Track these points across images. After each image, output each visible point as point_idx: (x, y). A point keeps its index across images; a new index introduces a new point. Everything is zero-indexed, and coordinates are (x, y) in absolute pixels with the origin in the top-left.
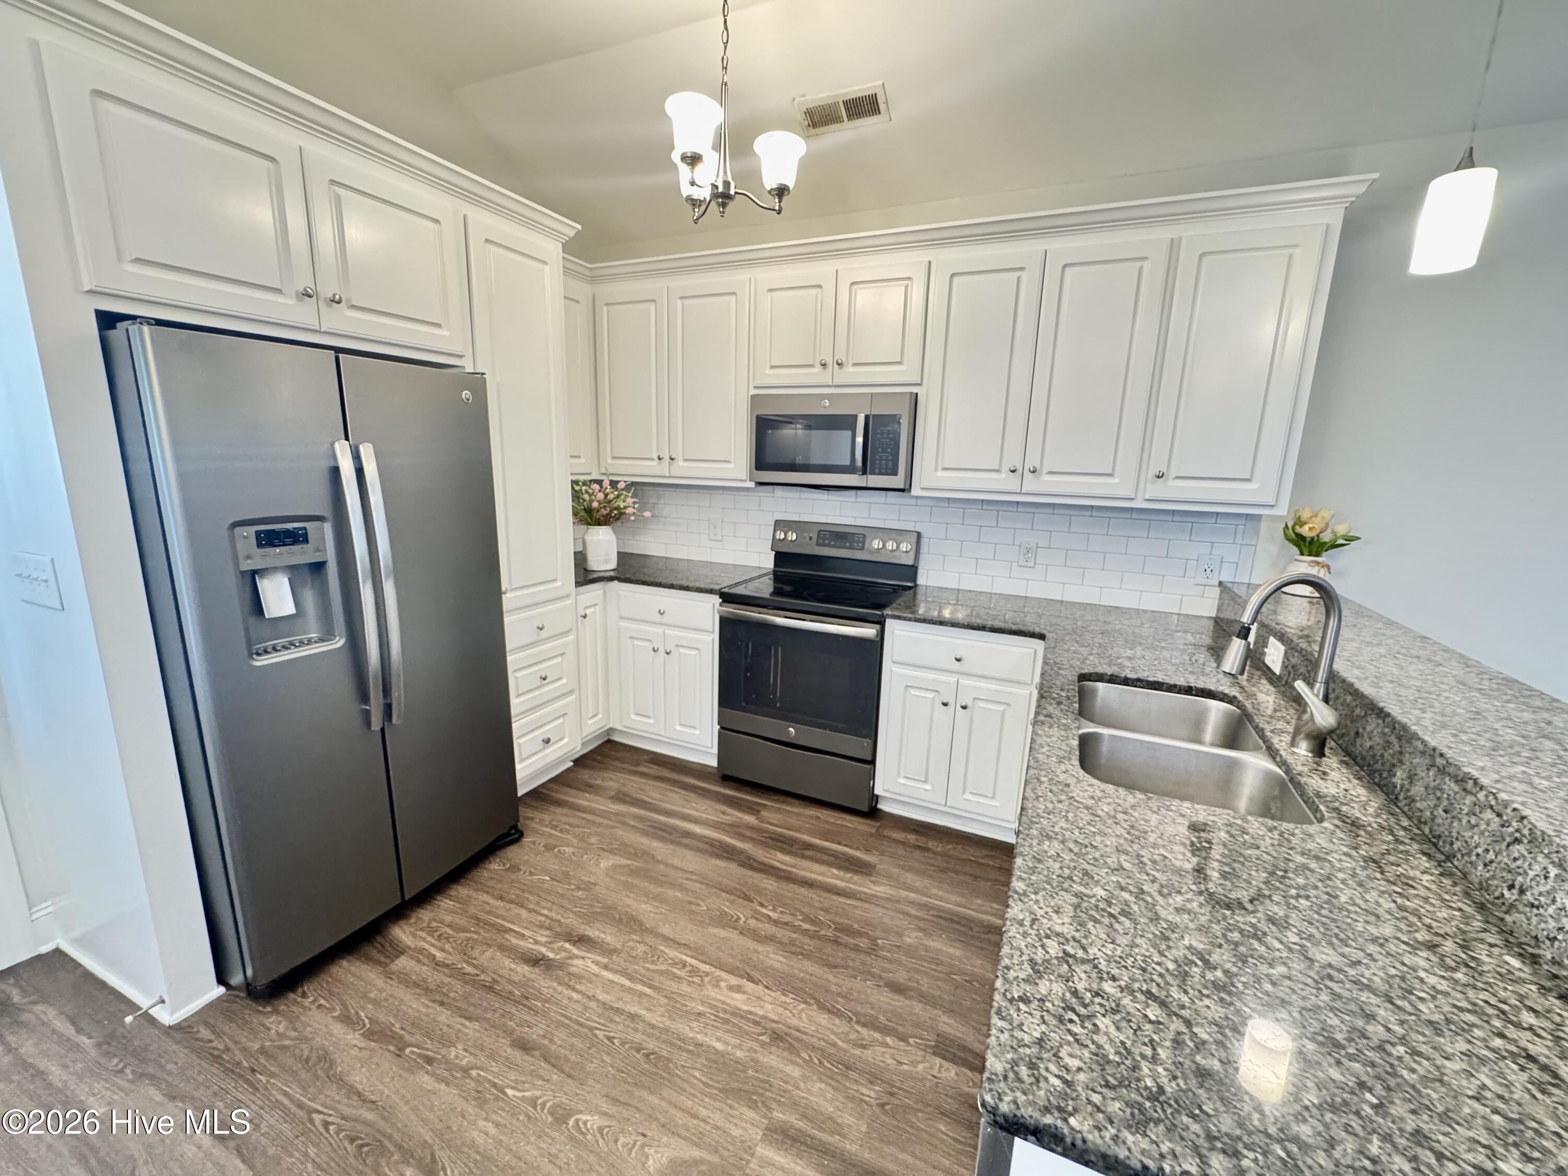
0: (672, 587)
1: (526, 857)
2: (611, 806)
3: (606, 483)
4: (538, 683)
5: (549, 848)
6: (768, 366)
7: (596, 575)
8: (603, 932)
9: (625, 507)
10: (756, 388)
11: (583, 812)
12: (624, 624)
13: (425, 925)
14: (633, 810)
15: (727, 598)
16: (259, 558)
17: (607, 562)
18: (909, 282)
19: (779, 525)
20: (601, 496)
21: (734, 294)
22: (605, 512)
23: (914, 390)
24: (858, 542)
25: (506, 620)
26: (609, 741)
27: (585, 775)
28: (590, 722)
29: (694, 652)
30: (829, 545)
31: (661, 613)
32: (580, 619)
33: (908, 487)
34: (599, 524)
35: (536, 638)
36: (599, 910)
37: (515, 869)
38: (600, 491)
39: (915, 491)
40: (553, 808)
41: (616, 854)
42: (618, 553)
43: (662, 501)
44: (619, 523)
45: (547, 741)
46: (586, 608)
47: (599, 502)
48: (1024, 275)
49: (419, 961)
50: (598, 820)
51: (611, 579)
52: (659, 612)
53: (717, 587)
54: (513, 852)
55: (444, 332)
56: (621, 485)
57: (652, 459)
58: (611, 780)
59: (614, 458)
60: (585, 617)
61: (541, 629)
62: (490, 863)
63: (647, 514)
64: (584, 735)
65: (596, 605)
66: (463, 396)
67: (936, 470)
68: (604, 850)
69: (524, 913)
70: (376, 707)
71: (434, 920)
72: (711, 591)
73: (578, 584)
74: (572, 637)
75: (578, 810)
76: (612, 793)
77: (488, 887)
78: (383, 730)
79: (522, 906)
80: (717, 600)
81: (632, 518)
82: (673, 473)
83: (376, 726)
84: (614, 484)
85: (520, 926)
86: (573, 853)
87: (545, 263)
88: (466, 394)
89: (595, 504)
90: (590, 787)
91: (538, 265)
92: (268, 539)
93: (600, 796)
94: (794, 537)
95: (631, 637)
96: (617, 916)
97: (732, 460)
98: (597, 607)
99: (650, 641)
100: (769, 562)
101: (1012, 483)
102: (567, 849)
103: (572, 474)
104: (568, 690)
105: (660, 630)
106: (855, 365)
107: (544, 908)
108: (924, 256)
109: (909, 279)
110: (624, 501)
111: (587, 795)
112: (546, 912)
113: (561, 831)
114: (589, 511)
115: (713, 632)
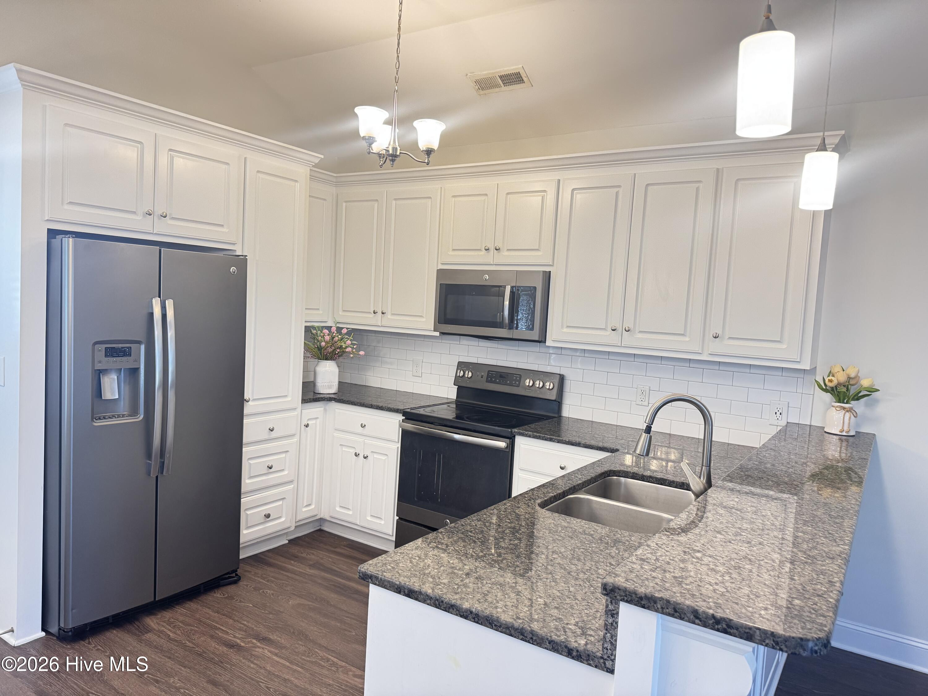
0: (371, 406)
1: (240, 593)
2: (309, 571)
3: (334, 329)
4: (265, 470)
5: (255, 589)
6: (451, 249)
7: (319, 396)
8: (281, 638)
9: (346, 347)
10: (443, 264)
11: (287, 571)
12: (336, 434)
13: (166, 619)
14: (323, 574)
15: (409, 416)
16: (105, 362)
17: (330, 387)
18: (545, 194)
19: (462, 365)
20: (327, 338)
21: (430, 198)
22: (330, 350)
23: (547, 269)
24: (516, 380)
25: (246, 421)
26: (320, 530)
27: (295, 550)
28: (304, 510)
29: (384, 458)
30: (495, 382)
31: (363, 426)
32: (303, 427)
33: (543, 340)
34: (327, 359)
35: (266, 437)
36: (281, 626)
37: (231, 598)
38: (328, 335)
39: (549, 343)
40: (266, 567)
41: (302, 598)
42: (340, 383)
43: (380, 345)
44: (341, 359)
45: (268, 516)
46: (309, 420)
47: (327, 342)
48: (621, 190)
49: (159, 636)
50: (297, 577)
51: (330, 399)
52: (362, 425)
53: (401, 407)
54: (231, 589)
55: (225, 230)
56: (344, 331)
57: (370, 313)
58: (314, 555)
59: (344, 311)
60: (307, 426)
61: (272, 431)
62: (215, 593)
63: (362, 353)
64: (298, 519)
65: (317, 418)
66: (231, 270)
67: (562, 327)
68: (294, 594)
69: (231, 621)
70: (154, 463)
71: (173, 618)
72: (397, 411)
73: (305, 401)
74: (295, 440)
75: (283, 570)
76: (311, 563)
77: (211, 606)
78: (157, 477)
79: (230, 618)
80: (400, 417)
81: (352, 356)
82: (384, 324)
83: (153, 475)
84: (339, 329)
85: (226, 628)
86: (273, 594)
87: (296, 181)
88: (233, 269)
89: (323, 344)
90: (296, 557)
91: (292, 183)
92: (111, 352)
93: (302, 563)
94: (470, 374)
95: (341, 445)
96: (292, 631)
97: (424, 316)
98: (318, 421)
99: (354, 448)
100: (452, 393)
101: (614, 338)
102: (269, 591)
103: (306, 321)
104: (286, 480)
105: (360, 439)
106: (508, 250)
107: (244, 620)
108: (555, 176)
109: (545, 191)
110: (345, 343)
111: (292, 562)
112: (245, 623)
113: (268, 581)
114: (320, 348)
115: (399, 442)
